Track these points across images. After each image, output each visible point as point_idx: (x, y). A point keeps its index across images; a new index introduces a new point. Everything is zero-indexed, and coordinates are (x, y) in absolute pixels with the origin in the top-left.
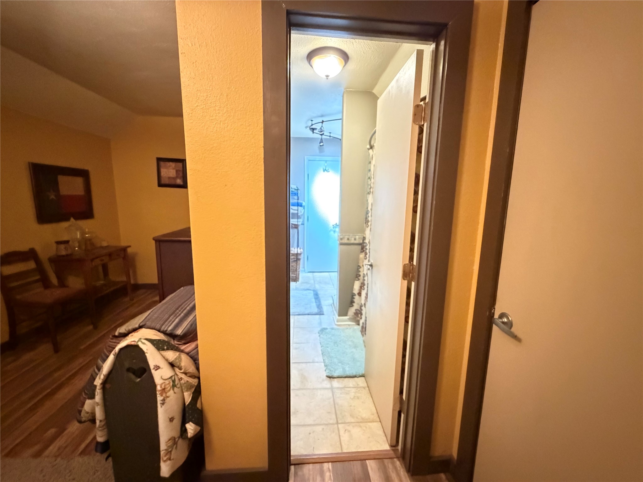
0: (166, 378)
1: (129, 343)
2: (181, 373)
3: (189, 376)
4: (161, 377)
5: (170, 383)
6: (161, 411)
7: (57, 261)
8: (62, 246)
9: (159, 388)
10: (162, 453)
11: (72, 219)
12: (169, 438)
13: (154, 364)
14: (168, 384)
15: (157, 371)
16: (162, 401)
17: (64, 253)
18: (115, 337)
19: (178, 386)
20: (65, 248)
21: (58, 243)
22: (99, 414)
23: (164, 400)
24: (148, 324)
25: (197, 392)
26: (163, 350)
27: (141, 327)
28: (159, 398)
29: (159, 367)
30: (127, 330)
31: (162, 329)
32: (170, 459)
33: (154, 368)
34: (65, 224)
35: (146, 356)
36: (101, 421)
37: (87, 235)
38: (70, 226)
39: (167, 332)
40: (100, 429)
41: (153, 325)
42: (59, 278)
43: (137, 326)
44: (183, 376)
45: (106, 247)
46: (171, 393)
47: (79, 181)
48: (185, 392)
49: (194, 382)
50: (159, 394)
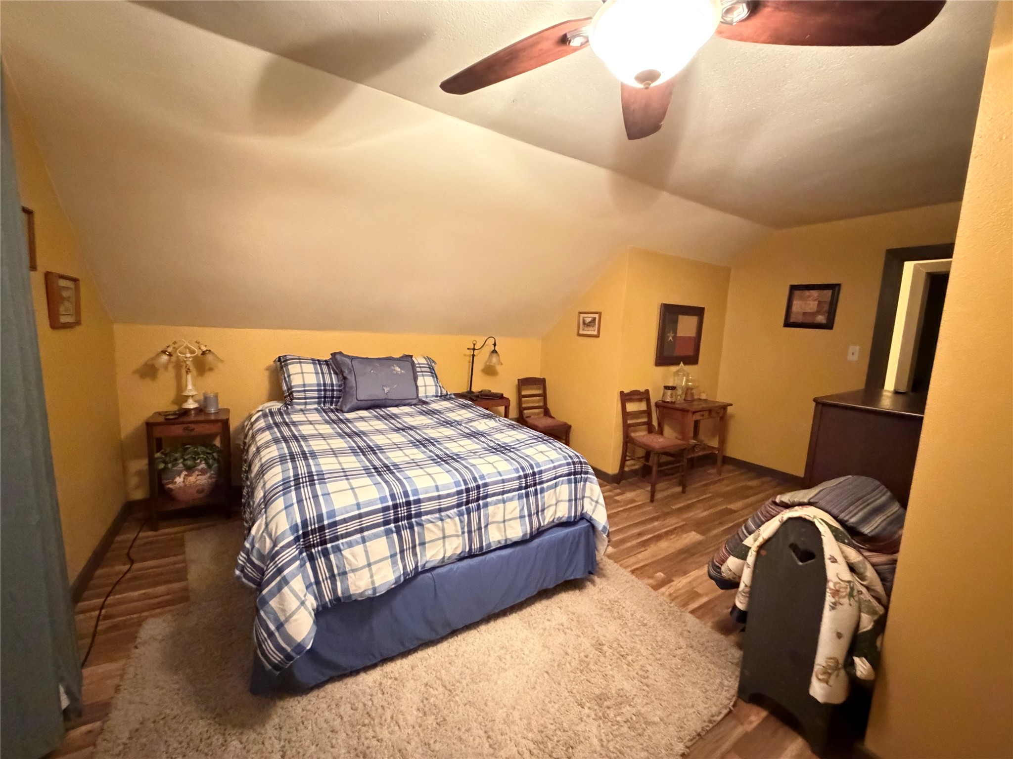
0: (843, 579)
1: (803, 516)
2: (862, 584)
3: (873, 597)
4: (837, 574)
5: (846, 588)
6: (828, 615)
7: (663, 406)
8: (669, 392)
9: (831, 585)
10: (817, 668)
11: (682, 364)
12: (832, 656)
13: (830, 553)
14: (844, 588)
15: (833, 564)
16: (832, 603)
17: (668, 399)
18: (775, 503)
19: (856, 599)
20: (672, 395)
21: (667, 388)
22: (746, 578)
23: (835, 604)
24: (822, 503)
25: (881, 624)
26: (844, 543)
27: (810, 504)
28: (829, 599)
29: (836, 560)
30: (791, 500)
31: (841, 516)
32: (827, 683)
33: (830, 559)
34: (674, 369)
35: (821, 540)
36: (746, 586)
37: (690, 384)
38: (678, 371)
39: (847, 523)
40: (743, 594)
41: (829, 508)
42: (659, 424)
43: (806, 500)
44: (864, 590)
45: (704, 400)
46: (845, 601)
47: (693, 320)
48: (864, 613)
49: (880, 610)
50: (830, 593)
